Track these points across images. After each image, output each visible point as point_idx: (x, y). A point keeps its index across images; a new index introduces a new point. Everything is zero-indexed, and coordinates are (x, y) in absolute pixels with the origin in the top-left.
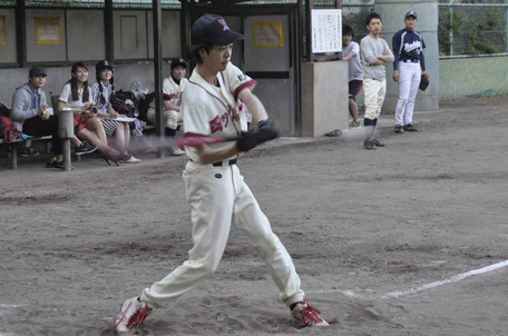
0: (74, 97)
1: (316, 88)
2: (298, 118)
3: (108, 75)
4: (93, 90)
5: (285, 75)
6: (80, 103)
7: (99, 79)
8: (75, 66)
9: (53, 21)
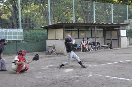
0: (84, 42)
1: (121, 41)
2: (119, 46)
3: (88, 39)
4: (86, 41)
5: (117, 39)
6: (84, 43)
7: (87, 40)
8: (84, 38)
9: (84, 32)
